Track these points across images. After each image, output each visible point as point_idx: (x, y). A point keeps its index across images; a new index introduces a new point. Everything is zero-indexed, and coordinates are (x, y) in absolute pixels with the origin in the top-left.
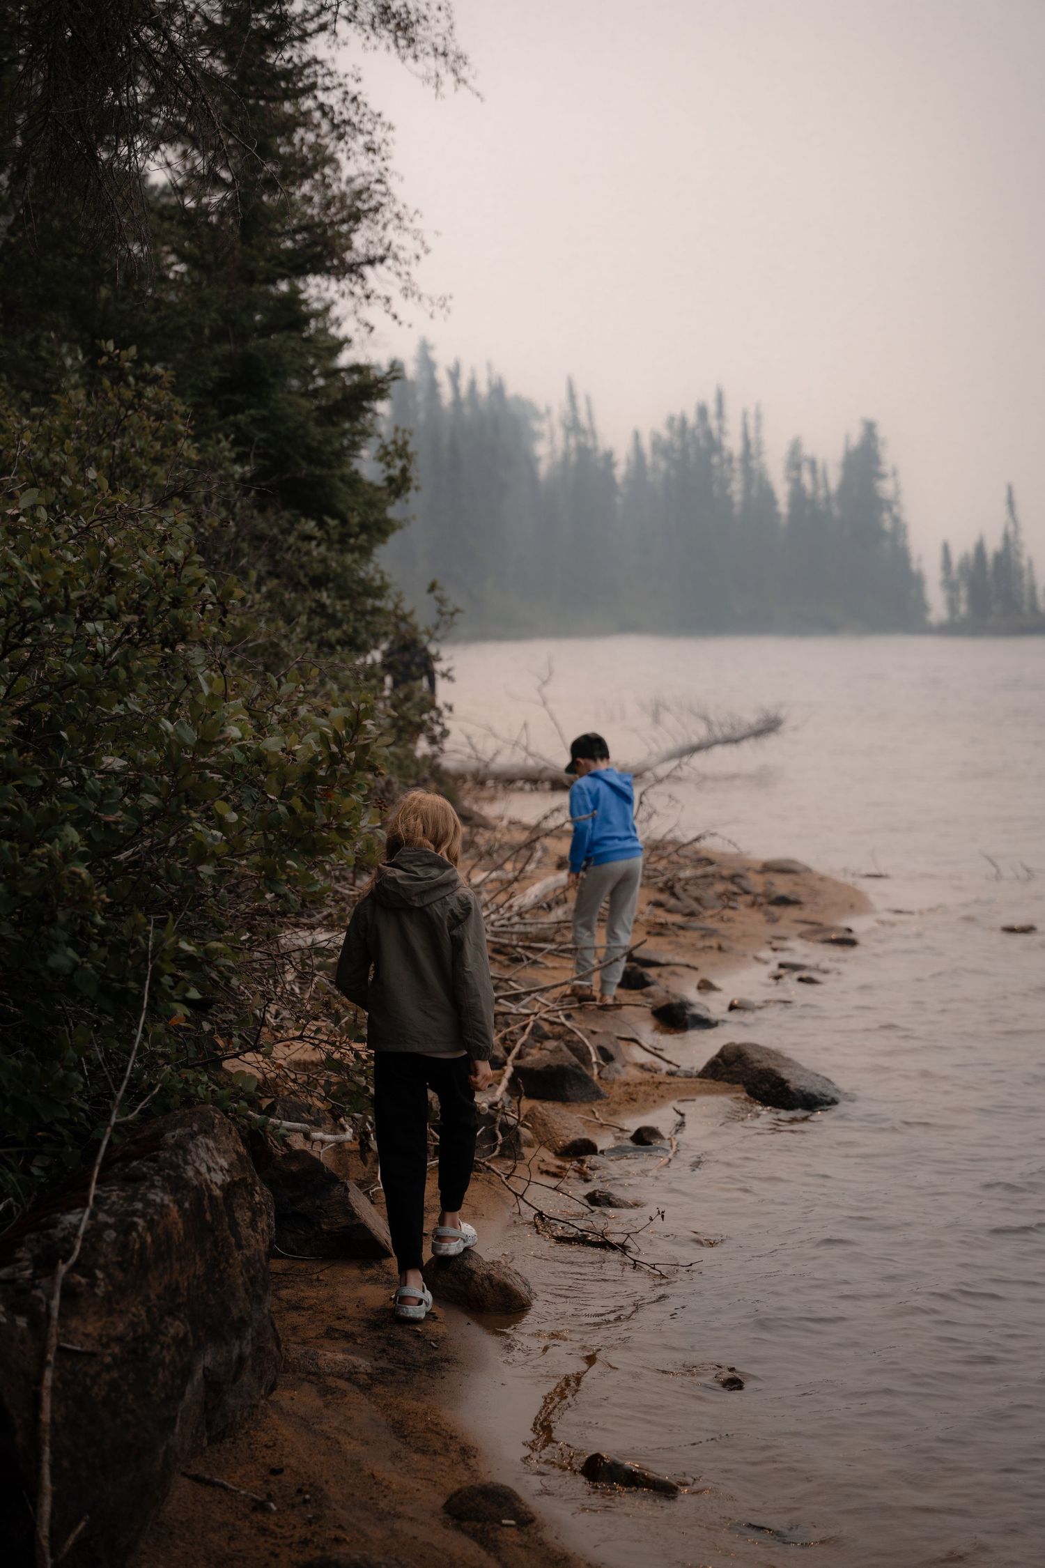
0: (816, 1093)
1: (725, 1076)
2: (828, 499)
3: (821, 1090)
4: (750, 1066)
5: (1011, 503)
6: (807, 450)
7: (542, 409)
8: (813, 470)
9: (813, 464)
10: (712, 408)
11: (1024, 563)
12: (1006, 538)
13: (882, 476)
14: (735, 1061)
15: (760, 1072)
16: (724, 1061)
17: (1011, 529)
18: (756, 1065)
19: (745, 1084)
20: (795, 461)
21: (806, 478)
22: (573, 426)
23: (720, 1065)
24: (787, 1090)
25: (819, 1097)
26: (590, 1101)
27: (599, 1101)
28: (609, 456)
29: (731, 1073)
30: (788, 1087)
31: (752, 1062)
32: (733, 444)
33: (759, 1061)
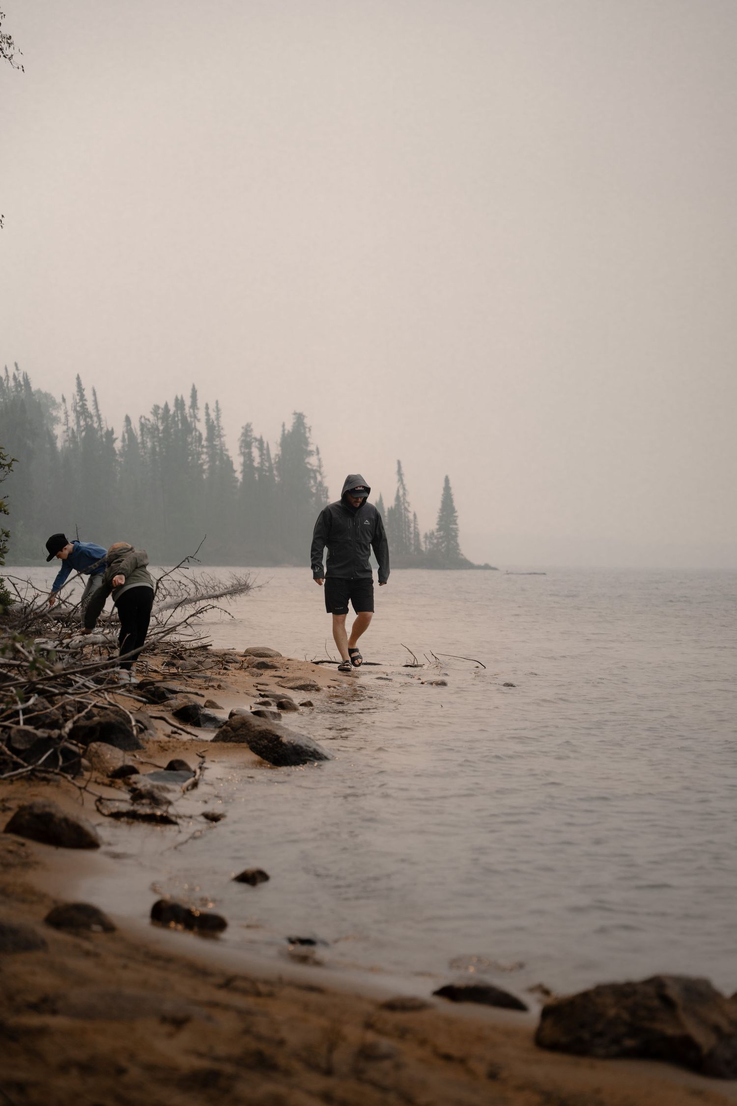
0: (303, 745)
1: (233, 739)
2: (270, 469)
3: (306, 743)
4: (253, 729)
5: (400, 473)
6: (256, 434)
7: (59, 400)
8: (261, 449)
9: (261, 441)
10: (188, 402)
11: (411, 517)
12: (398, 498)
13: (310, 453)
14: (241, 727)
15: (260, 732)
16: (232, 728)
17: (401, 492)
18: (257, 728)
19: (248, 742)
20: (247, 440)
21: (256, 453)
22: (82, 412)
23: (229, 731)
24: (281, 744)
25: (305, 748)
26: (131, 749)
27: (138, 750)
28: (110, 433)
29: (238, 736)
30: (281, 741)
31: (254, 727)
32: (201, 427)
33: (259, 726)
